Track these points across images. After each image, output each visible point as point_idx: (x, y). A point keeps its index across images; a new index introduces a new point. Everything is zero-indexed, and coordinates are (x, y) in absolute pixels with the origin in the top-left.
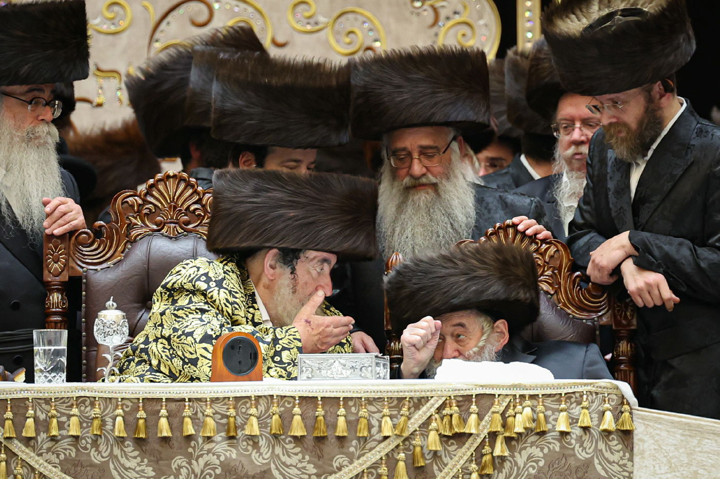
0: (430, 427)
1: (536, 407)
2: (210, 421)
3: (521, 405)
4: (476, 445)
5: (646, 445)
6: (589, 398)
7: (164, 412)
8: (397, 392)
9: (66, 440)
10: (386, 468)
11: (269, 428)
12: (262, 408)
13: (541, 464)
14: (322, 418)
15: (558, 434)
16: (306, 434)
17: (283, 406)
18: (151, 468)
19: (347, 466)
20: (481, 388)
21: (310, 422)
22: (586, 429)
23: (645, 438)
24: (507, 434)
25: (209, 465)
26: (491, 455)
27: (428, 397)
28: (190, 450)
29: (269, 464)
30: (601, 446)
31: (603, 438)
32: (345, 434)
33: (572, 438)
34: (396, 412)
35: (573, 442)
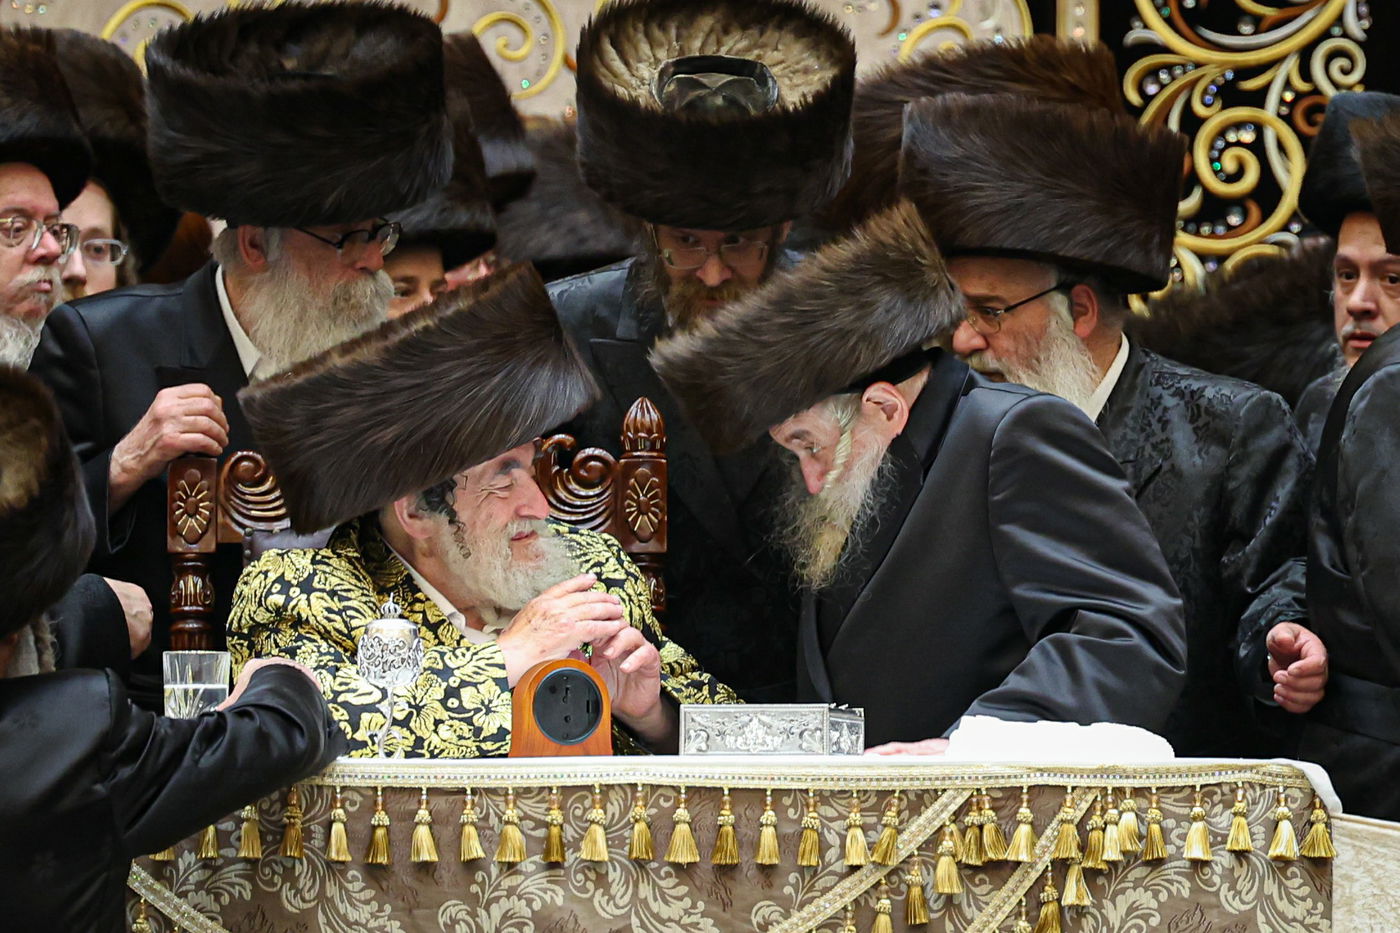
0: (940, 850)
1: (1145, 811)
2: (513, 833)
3: (1116, 808)
4: (1028, 884)
5: (1356, 888)
6: (1248, 795)
7: (423, 814)
8: (878, 780)
9: (232, 867)
10: (853, 928)
11: (627, 848)
12: (614, 808)
13: (1154, 921)
14: (730, 829)
15: (1188, 864)
16: (698, 859)
17: (656, 805)
18: (398, 924)
19: (778, 923)
20: (1038, 774)
21: (707, 836)
22: (1241, 855)
23: (1357, 874)
24: (1090, 864)
25: (511, 917)
26: (1056, 904)
27: (936, 791)
28: (474, 888)
29: (627, 916)
30: (1271, 888)
31: (1274, 872)
32: (776, 861)
33: (1213, 873)
34: (874, 820)
35: (1217, 879)
